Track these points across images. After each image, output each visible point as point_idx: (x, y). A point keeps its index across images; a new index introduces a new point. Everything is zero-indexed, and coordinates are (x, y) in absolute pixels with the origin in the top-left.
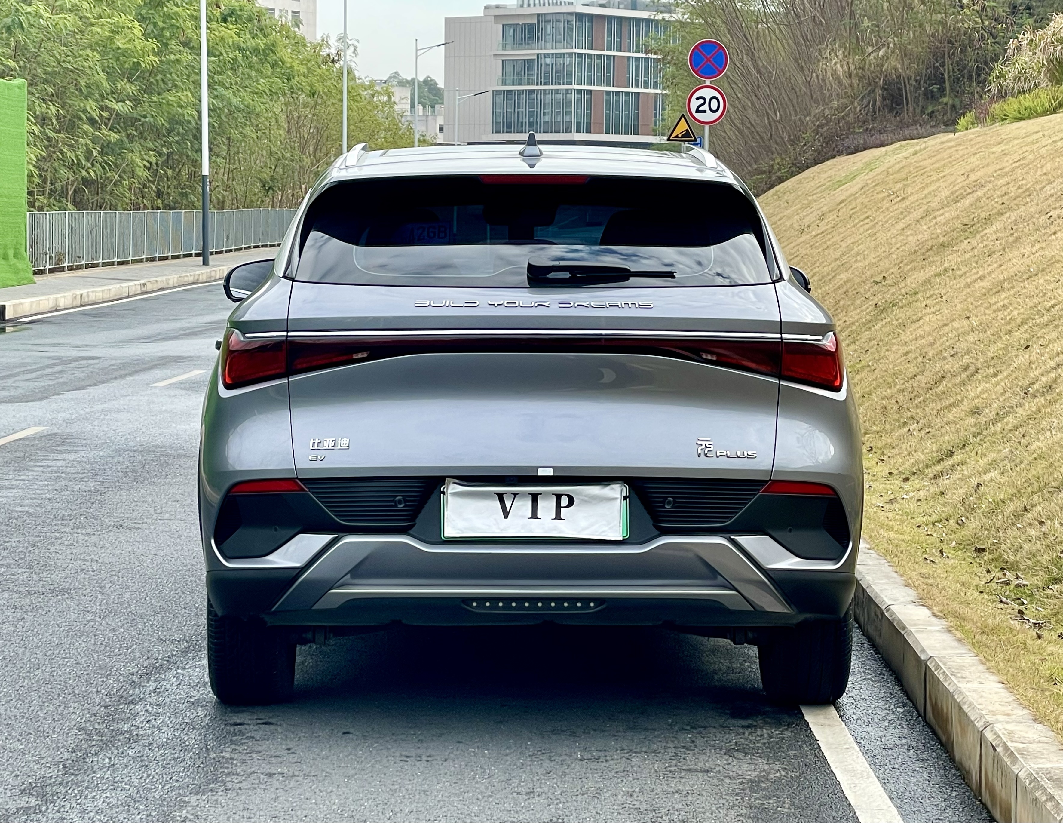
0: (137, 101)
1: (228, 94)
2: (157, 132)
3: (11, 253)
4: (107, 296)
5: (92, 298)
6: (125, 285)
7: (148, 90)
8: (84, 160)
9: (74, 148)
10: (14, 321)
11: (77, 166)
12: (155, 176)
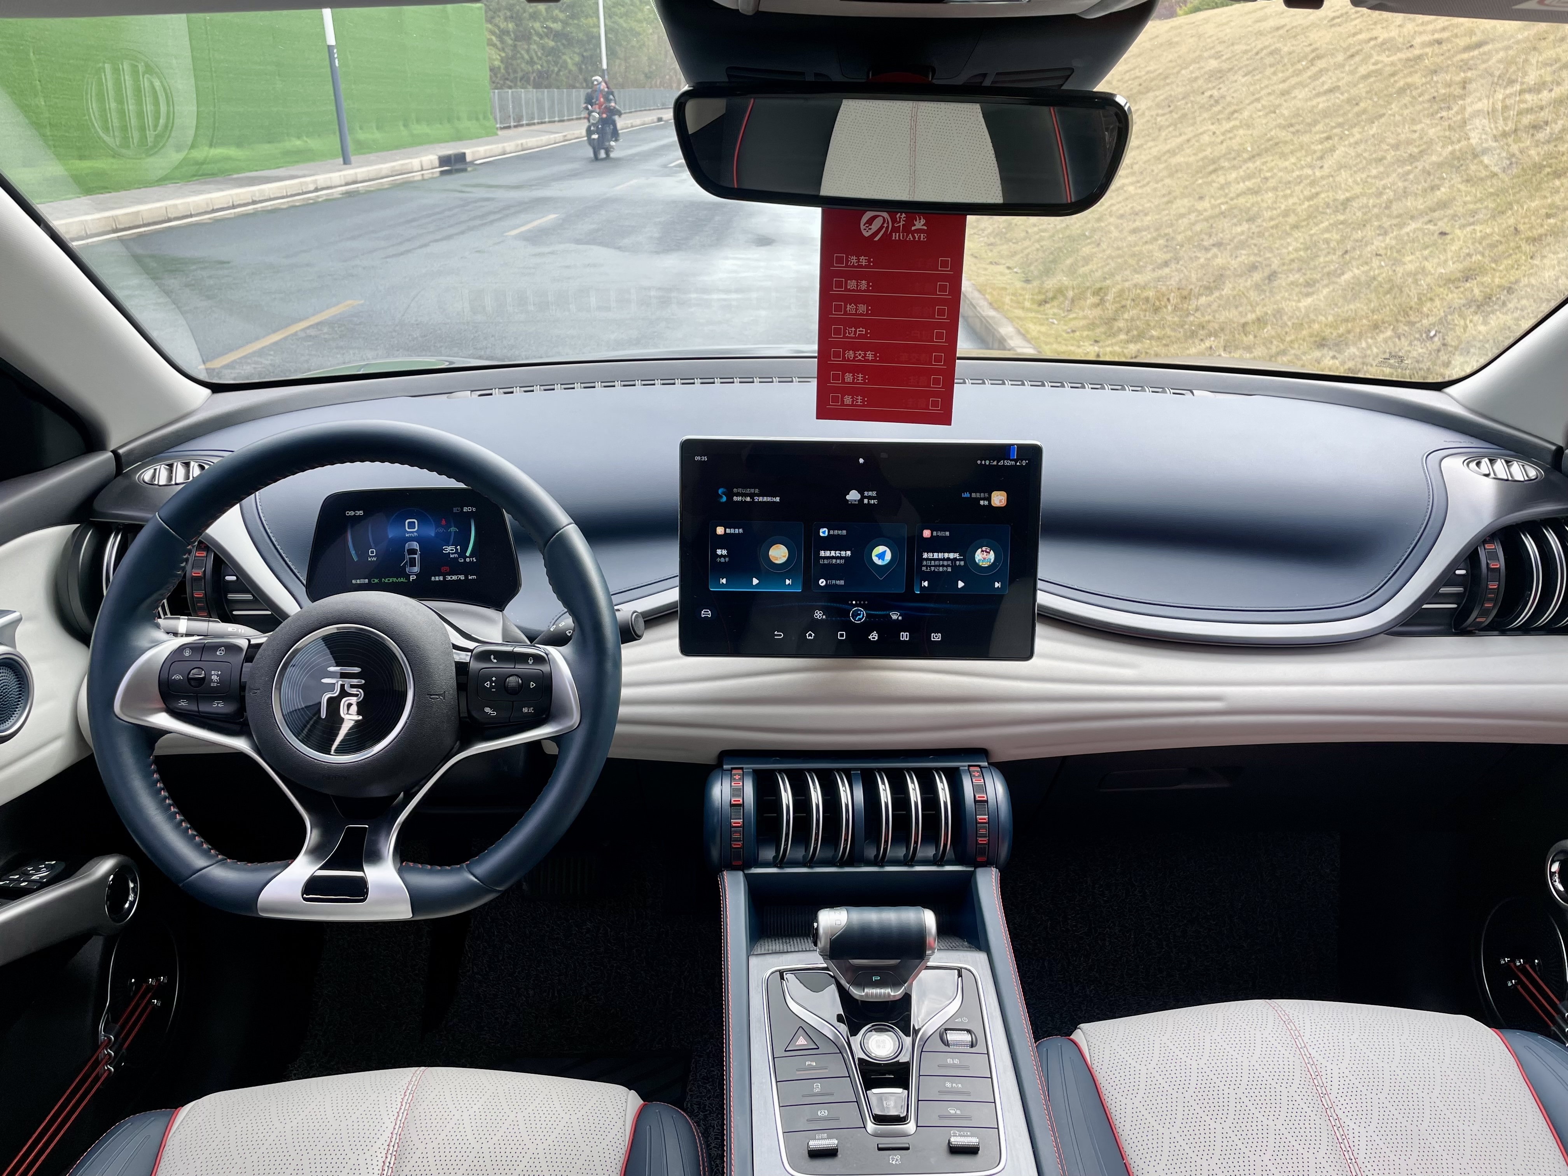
0: (565, 23)
1: (621, 21)
2: (580, 41)
3: (481, 117)
4: (540, 143)
5: (530, 145)
6: (552, 136)
7: (573, 16)
8: (535, 59)
9: (528, 51)
10: (472, 163)
11: (531, 62)
12: (580, 69)
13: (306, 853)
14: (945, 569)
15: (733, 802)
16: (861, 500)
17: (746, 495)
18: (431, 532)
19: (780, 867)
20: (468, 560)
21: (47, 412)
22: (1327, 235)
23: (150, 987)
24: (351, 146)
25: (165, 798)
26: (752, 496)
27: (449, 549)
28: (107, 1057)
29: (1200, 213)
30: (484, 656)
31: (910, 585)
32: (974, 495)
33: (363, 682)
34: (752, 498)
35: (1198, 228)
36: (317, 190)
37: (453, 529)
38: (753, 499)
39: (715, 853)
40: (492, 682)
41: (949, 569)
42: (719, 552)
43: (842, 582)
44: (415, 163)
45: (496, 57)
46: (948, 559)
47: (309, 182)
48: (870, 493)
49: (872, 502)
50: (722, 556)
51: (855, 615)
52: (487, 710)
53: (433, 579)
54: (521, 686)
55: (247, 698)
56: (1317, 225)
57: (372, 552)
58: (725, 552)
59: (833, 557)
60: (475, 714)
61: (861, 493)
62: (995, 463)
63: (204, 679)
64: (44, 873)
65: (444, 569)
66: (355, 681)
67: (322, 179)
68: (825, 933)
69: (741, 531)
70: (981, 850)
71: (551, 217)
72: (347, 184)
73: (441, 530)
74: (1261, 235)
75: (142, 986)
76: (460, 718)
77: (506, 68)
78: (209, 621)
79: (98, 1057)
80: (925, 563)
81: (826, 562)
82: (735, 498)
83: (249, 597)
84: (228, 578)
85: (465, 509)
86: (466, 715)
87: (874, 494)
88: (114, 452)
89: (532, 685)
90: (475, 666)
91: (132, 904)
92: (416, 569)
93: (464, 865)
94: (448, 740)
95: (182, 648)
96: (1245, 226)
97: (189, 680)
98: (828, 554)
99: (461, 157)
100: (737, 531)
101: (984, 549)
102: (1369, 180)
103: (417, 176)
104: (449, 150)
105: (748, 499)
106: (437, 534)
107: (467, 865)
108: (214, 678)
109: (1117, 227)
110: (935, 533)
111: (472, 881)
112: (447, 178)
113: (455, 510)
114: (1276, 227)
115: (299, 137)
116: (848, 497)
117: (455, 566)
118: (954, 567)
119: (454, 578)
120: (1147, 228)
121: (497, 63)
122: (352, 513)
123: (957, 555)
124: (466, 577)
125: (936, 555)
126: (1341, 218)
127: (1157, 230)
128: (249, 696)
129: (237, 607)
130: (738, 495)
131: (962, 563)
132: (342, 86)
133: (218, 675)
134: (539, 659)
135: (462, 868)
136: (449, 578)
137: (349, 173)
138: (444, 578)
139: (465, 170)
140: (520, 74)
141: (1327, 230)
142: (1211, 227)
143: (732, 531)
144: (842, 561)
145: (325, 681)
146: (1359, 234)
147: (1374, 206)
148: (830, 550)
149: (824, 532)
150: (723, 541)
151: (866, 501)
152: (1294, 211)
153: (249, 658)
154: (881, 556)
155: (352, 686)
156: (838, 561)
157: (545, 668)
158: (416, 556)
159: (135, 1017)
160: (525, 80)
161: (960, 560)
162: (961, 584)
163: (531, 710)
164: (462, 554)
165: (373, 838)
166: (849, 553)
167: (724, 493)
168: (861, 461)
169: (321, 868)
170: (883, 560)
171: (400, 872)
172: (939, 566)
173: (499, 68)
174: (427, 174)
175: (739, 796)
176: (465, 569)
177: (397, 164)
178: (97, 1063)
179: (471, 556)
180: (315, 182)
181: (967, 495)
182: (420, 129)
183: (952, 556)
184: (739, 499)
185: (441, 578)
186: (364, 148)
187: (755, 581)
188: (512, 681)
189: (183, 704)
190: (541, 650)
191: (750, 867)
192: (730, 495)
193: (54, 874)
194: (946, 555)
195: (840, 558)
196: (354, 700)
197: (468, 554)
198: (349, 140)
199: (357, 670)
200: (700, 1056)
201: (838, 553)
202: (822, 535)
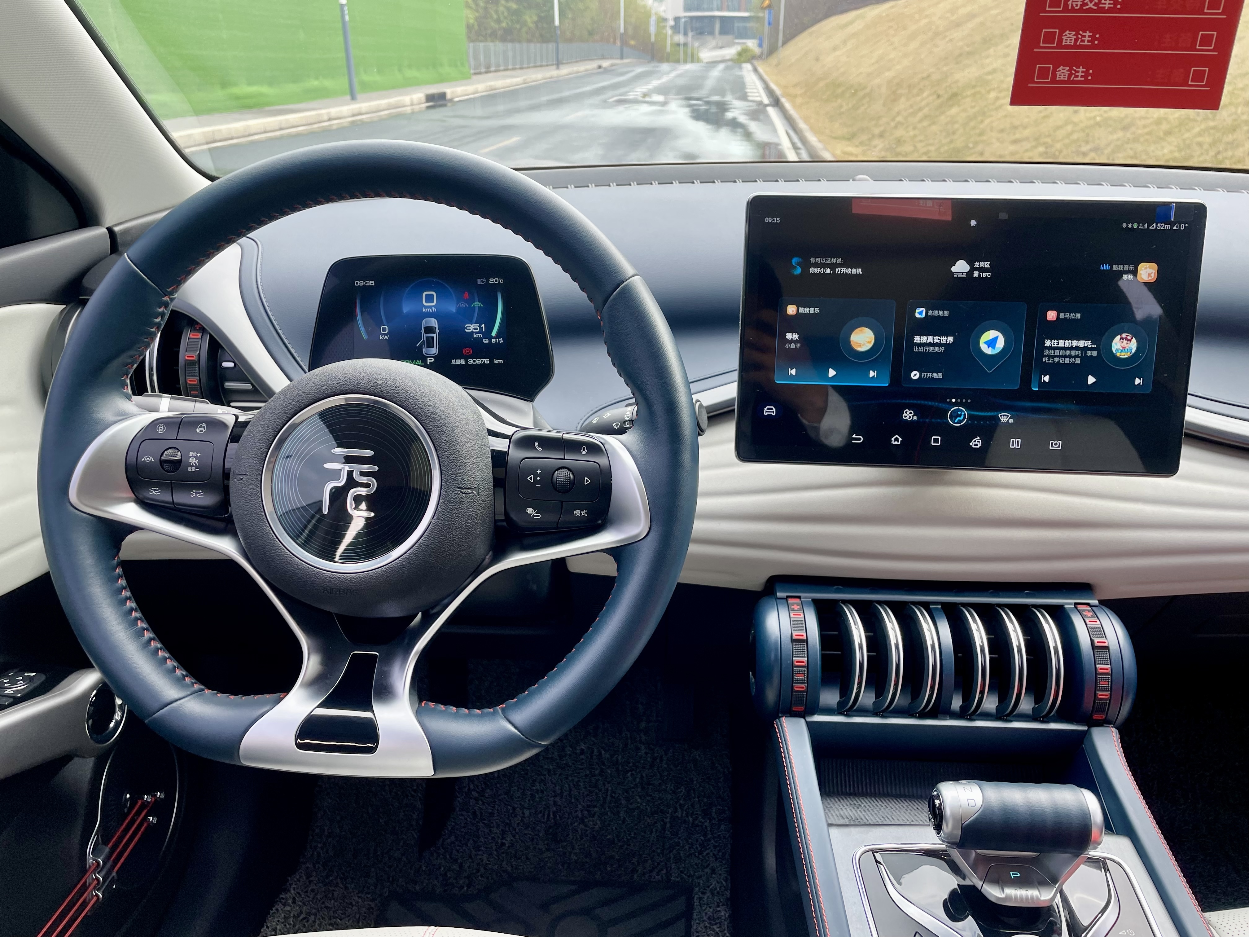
2: (537, 5)
3: (459, 64)
4: (505, 85)
5: (497, 86)
6: (515, 80)
8: (502, 18)
9: (497, 12)
10: (451, 100)
11: (499, 21)
12: (537, 26)
13: (302, 685)
14: (1072, 360)
15: (794, 637)
16: (970, 273)
17: (825, 266)
18: (452, 307)
19: (847, 715)
20: (493, 341)
21: (32, 174)
22: (1200, 139)
23: (145, 805)
24: (357, 87)
25: (131, 610)
26: (833, 266)
27: (472, 328)
28: (95, 882)
29: (1075, 124)
30: (527, 442)
31: (1026, 380)
32: (1115, 267)
33: (377, 468)
34: (833, 269)
35: (1075, 136)
36: (330, 120)
37: (477, 304)
38: (834, 272)
39: (771, 695)
40: (536, 475)
41: (1078, 361)
42: (789, 336)
43: (940, 375)
44: (407, 99)
45: (471, 16)
46: (1077, 348)
47: (324, 112)
48: (982, 264)
49: (984, 275)
50: (792, 341)
51: (955, 415)
52: (530, 511)
53: (453, 362)
54: (573, 482)
55: (231, 486)
56: (1188, 131)
57: (384, 330)
58: (796, 336)
59: (930, 344)
60: (513, 516)
61: (971, 263)
62: (1145, 227)
63: (180, 461)
64: (21, 686)
65: (465, 351)
66: (365, 468)
67: (334, 111)
68: (953, 815)
69: (817, 310)
70: (1101, 707)
71: (515, 140)
72: (354, 115)
73: (463, 305)
74: (1136, 140)
75: (137, 802)
76: (496, 521)
77: (479, 25)
78: (196, 401)
79: (86, 882)
80: (1046, 352)
81: (921, 349)
82: (812, 270)
83: (247, 386)
84: (226, 364)
85: (491, 281)
86: (503, 518)
87: (987, 265)
88: (110, 230)
89: (587, 481)
90: (516, 455)
91: (118, 724)
92: (434, 350)
93: (498, 708)
94: (481, 548)
95: (154, 424)
96: (1120, 134)
97: (162, 462)
98: (924, 339)
99: (442, 96)
100: (812, 310)
101: (1124, 335)
102: (1236, 92)
103: (408, 109)
104: (434, 90)
105: (828, 271)
106: (459, 309)
107: (503, 710)
108: (192, 460)
109: (998, 139)
110: (1062, 316)
111: (508, 730)
112: (432, 111)
113: (479, 281)
114: (1150, 133)
115: (317, 78)
116: (954, 269)
117: (479, 349)
118: (1084, 358)
119: (478, 361)
120: (1027, 139)
121: (472, 21)
122: (361, 283)
123: (1088, 343)
124: (492, 361)
125: (1061, 343)
126: (1212, 124)
127: (1036, 139)
128: (233, 483)
129: (235, 398)
130: (815, 265)
131: (1095, 353)
132: (351, 37)
133: (196, 458)
134: (594, 449)
135: (494, 714)
136: (471, 361)
137: (355, 107)
138: (466, 362)
139: (445, 105)
140: (489, 32)
141: (1200, 134)
142: (1088, 135)
143: (807, 310)
144: (942, 349)
145: (328, 466)
146: (1230, 138)
147: (1243, 114)
148: (927, 335)
149: (920, 313)
150: (793, 323)
151: (976, 274)
152: (1166, 119)
153: (235, 438)
154: (991, 343)
155: (363, 474)
156: (937, 349)
157: (602, 461)
158: (434, 335)
159: (128, 837)
160: (493, 36)
161: (1092, 349)
162: (1091, 380)
163: (584, 513)
164: (488, 334)
165: (385, 669)
166: (950, 339)
167: (799, 264)
168: (973, 223)
169: (321, 706)
170: (994, 347)
171: (418, 714)
172: (1065, 356)
173: (473, 25)
174: (416, 108)
175: (801, 630)
176: (490, 351)
177: (393, 100)
178: (84, 888)
179: (497, 336)
180: (328, 114)
181: (1106, 267)
182: (412, 73)
183: (1082, 344)
184: (817, 270)
185: (463, 362)
186: (368, 88)
187: (832, 373)
188: (562, 475)
189: (154, 493)
190: (596, 438)
191: (813, 714)
192: (806, 265)
193: (32, 687)
194: (1075, 343)
195: (939, 345)
196: (363, 491)
197: (494, 334)
198: (356, 81)
199: (369, 453)
200: (703, 893)
201: (936, 340)
202: (917, 315)
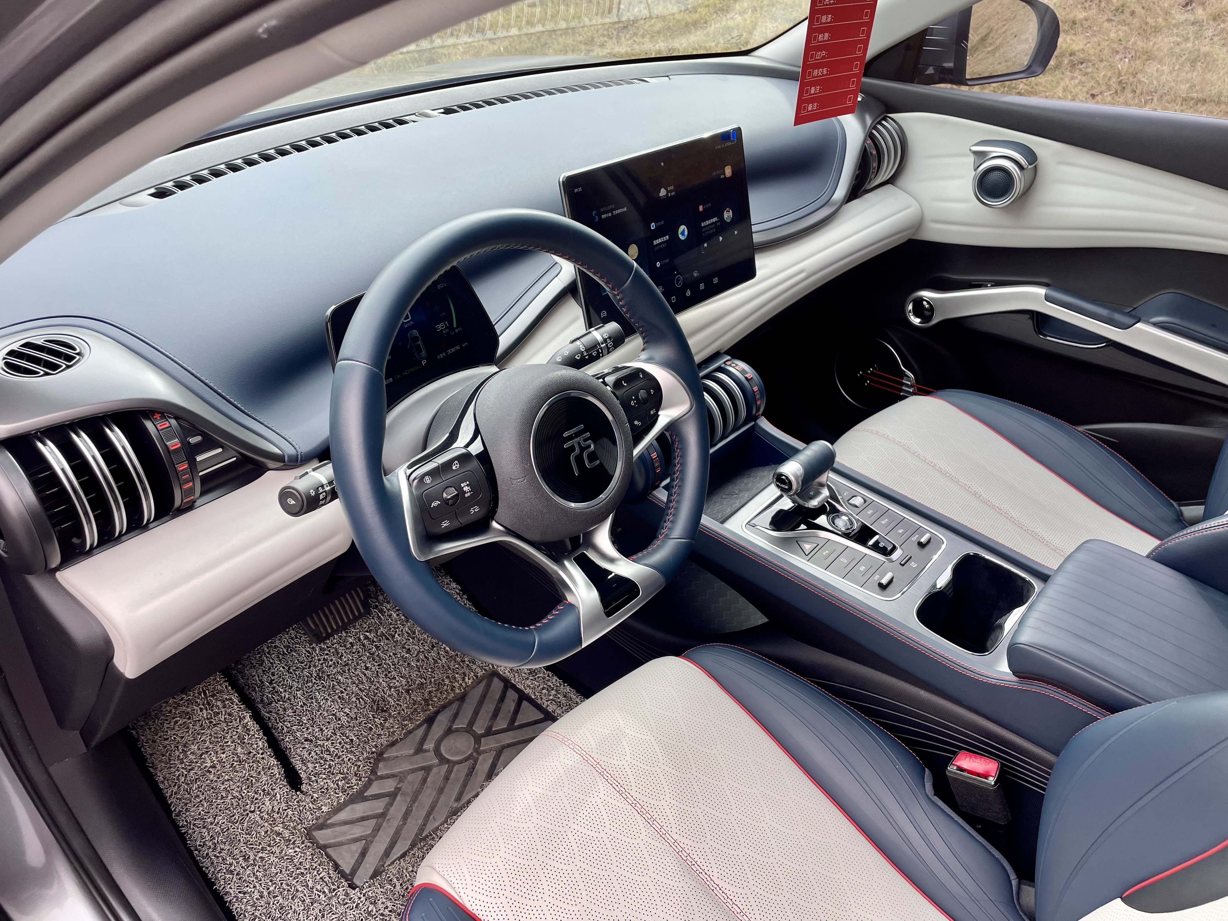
14: (712, 230)
16: (667, 195)
17: (608, 212)
18: (422, 317)
20: (457, 331)
27: (440, 327)
30: (618, 384)
31: (698, 249)
32: (717, 173)
33: (589, 434)
34: (612, 212)
37: (436, 308)
38: (613, 214)
40: (634, 400)
41: (714, 230)
43: (668, 261)
46: (713, 223)
49: (672, 194)
51: (678, 282)
52: (636, 423)
53: (438, 357)
54: (648, 396)
59: (660, 243)
61: (666, 189)
63: (457, 495)
65: (443, 345)
66: (584, 436)
70: (758, 409)
73: (428, 312)
80: (703, 230)
81: (657, 248)
82: (604, 216)
87: (672, 187)
89: (652, 392)
90: (618, 393)
92: (423, 354)
97: (446, 501)
98: (658, 241)
101: (727, 209)
105: (610, 214)
106: (426, 317)
108: (466, 489)
110: (704, 206)
116: (660, 195)
117: (450, 340)
118: (716, 228)
119: (453, 350)
123: (716, 219)
124: (461, 346)
125: (708, 222)
130: (604, 213)
131: (719, 224)
134: (643, 372)
136: (449, 352)
138: (446, 353)
144: (665, 245)
148: (659, 238)
149: (653, 226)
154: (683, 233)
155: (585, 441)
156: (663, 245)
158: (419, 342)
161: (717, 222)
162: (721, 239)
163: (655, 411)
164: (451, 327)
166: (667, 237)
167: (596, 215)
168: (662, 164)
170: (684, 235)
172: (709, 229)
176: (457, 339)
179: (458, 327)
183: (714, 220)
185: (444, 354)
188: (642, 394)
189: (446, 525)
192: (599, 214)
194: (711, 221)
195: (664, 242)
196: (590, 451)
197: (455, 326)
201: (662, 240)
202: (652, 228)
